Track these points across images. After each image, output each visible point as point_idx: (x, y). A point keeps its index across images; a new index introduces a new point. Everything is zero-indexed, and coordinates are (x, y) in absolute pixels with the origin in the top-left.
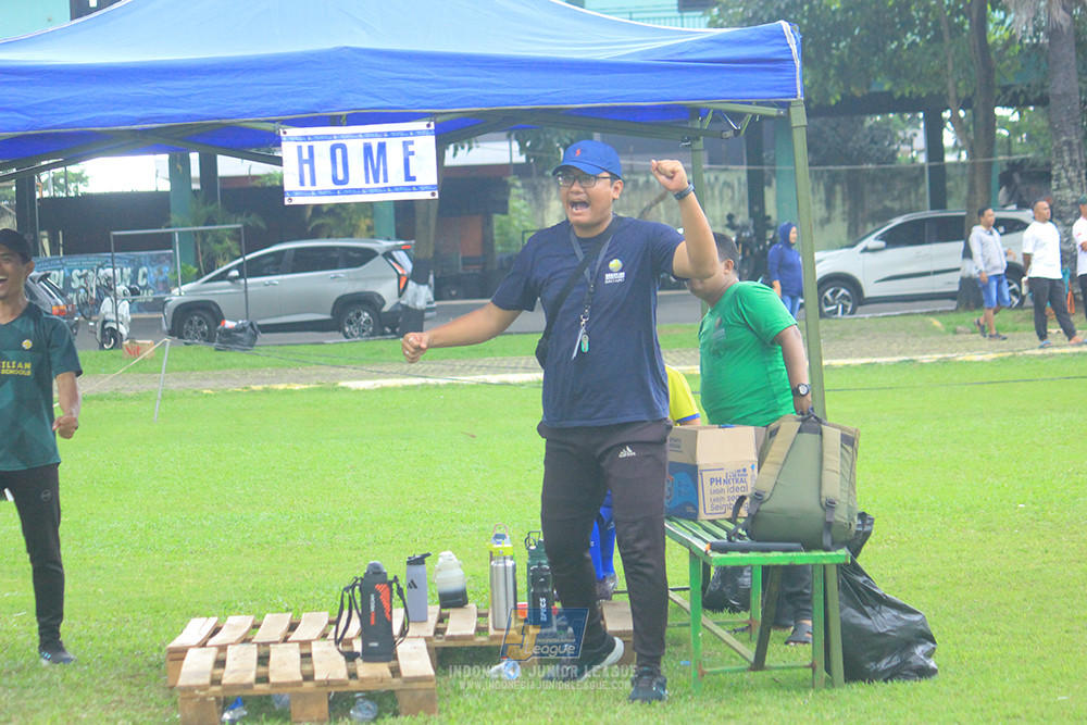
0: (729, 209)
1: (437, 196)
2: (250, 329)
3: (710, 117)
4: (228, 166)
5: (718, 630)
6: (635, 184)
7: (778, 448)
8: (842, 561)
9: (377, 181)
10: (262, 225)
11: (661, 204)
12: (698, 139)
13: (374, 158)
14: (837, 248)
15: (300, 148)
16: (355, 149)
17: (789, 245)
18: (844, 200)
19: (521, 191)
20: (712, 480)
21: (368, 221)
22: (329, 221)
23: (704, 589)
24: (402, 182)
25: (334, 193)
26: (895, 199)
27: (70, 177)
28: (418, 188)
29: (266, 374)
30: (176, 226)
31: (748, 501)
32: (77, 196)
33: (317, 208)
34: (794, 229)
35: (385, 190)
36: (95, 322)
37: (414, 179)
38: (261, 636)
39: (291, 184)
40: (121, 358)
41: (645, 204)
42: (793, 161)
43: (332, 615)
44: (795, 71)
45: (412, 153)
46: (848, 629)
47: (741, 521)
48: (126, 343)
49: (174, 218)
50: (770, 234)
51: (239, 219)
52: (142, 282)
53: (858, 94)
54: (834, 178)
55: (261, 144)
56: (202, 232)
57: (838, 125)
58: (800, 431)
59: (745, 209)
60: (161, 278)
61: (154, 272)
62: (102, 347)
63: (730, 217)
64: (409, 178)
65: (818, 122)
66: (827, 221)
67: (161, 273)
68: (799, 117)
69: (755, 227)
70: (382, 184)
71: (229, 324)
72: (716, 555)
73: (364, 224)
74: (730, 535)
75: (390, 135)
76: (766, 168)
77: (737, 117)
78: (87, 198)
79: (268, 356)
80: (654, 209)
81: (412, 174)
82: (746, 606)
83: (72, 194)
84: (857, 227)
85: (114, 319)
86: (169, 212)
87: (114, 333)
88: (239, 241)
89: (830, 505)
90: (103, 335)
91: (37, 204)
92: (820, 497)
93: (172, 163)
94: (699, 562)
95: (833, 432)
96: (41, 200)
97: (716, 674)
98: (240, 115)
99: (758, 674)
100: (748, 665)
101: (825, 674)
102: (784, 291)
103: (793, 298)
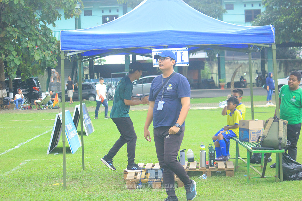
0: (256, 69)
1: (188, 65)
2: (143, 96)
3: (253, 47)
4: (139, 58)
5: (253, 168)
6: (234, 63)
7: (268, 125)
8: (283, 152)
11: (241, 68)
12: (250, 52)
14: (282, 78)
17: (271, 77)
18: (283, 67)
19: (207, 64)
20: (253, 133)
23: (250, 158)
24: (180, 61)
26: (295, 67)
27: (102, 60)
28: (184, 63)
30: (126, 72)
31: (261, 137)
32: (103, 65)
34: (272, 74)
37: (183, 61)
39: (154, 62)
41: (237, 67)
42: (272, 58)
44: (273, 36)
45: (183, 55)
46: (284, 168)
47: (259, 142)
49: (126, 70)
50: (266, 75)
53: (287, 42)
54: (281, 62)
55: (146, 52)
57: (282, 49)
58: (273, 121)
59: (260, 69)
62: (109, 100)
63: (257, 71)
66: (279, 72)
68: (274, 47)
69: (263, 74)
71: (139, 95)
72: (254, 150)
74: (257, 146)
75: (178, 51)
76: (265, 59)
77: (259, 47)
78: (105, 65)
80: (239, 69)
81: (183, 60)
82: (260, 163)
83: (102, 64)
85: (112, 93)
86: (125, 68)
87: (112, 97)
89: (280, 139)
90: (109, 97)
91: (94, 67)
92: (278, 137)
93: (126, 57)
94: (249, 152)
95: (281, 122)
96: (95, 65)
97: (253, 178)
98: (143, 46)
99: (263, 179)
100: (260, 176)
101: (279, 179)
102: (270, 88)
103: (272, 90)
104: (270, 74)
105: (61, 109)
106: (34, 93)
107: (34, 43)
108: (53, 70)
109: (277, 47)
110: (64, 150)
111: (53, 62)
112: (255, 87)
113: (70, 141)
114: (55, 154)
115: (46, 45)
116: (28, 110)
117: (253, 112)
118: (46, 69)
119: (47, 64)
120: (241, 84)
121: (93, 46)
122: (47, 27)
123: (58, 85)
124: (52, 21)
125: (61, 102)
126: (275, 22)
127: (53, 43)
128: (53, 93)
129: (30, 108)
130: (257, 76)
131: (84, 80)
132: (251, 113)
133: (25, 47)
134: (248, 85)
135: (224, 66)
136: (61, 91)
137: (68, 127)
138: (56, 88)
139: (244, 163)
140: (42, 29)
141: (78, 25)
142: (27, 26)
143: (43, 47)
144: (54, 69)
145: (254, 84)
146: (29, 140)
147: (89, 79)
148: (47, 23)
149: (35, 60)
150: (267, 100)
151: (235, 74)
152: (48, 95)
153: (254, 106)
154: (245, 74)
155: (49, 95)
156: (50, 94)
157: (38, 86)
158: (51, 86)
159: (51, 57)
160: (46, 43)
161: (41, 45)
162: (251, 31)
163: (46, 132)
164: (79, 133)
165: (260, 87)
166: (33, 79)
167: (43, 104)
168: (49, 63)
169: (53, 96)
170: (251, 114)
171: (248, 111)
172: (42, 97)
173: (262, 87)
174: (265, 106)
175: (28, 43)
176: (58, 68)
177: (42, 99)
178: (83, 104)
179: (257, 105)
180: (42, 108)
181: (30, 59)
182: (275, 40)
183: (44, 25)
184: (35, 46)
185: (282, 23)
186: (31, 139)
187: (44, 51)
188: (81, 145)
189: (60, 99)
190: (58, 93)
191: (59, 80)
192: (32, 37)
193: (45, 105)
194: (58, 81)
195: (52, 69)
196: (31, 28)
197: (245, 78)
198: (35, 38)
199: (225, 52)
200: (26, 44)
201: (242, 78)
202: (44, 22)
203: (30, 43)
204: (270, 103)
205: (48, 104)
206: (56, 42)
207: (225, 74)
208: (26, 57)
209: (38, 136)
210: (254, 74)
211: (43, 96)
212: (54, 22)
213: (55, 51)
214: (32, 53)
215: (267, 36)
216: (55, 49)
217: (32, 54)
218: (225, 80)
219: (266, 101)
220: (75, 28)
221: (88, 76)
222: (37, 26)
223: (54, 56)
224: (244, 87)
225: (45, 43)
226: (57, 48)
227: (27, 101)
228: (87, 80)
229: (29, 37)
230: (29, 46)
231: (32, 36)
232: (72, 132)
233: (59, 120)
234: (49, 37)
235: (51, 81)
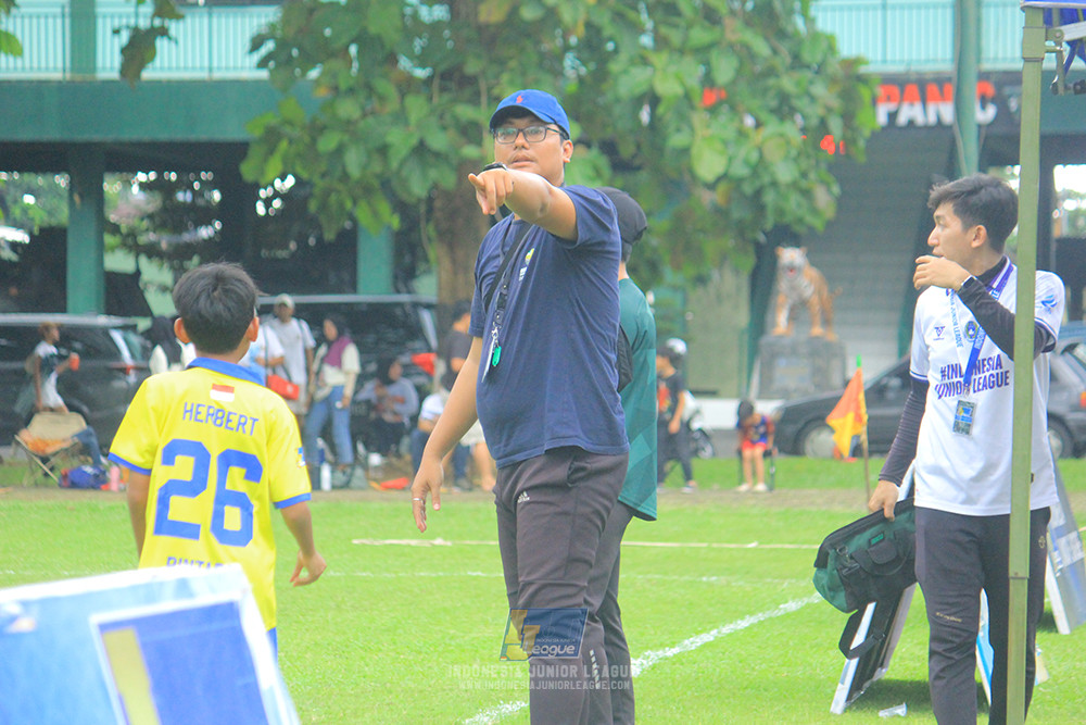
91: (1054, 248)
107: (691, 71)
108: (791, 257)
111: (807, 193)
115: (771, 82)
119: (768, 211)
123: (818, 351)
127: (818, 69)
133: (637, 90)
138: (807, 371)
143: (753, 95)
149: (692, 176)
158: (774, 357)
160: (771, 72)
161: (734, 82)
168: (785, 199)
175: (651, 67)
184: (697, 85)
187: (759, 124)
192: (677, 26)
194: (817, 330)
198: (699, 35)
200: (641, 74)
206: (833, 68)
214: (678, 130)
216: (825, 107)
217: (678, 141)
223: (817, 159)
225: (761, 67)
226: (836, 103)
229: (662, 30)
230: (662, 86)
231: (678, 21)
234: (789, 29)
235: (774, 325)
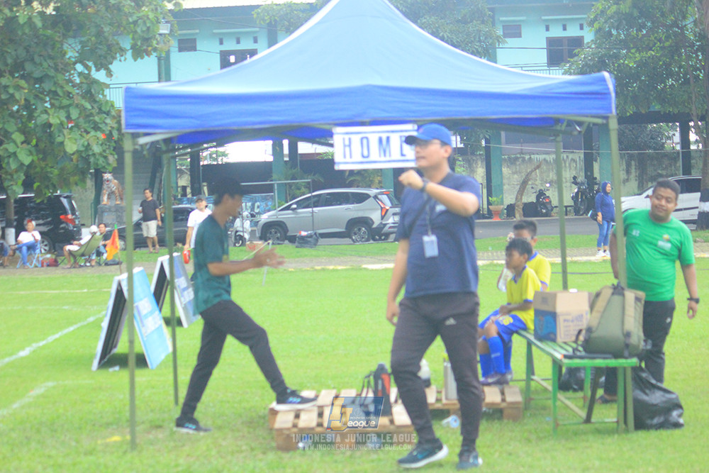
0: (574, 173)
2: (314, 236)
3: (565, 124)
4: (304, 148)
5: (567, 402)
6: (524, 158)
7: (601, 304)
8: (634, 365)
9: (385, 155)
10: (322, 180)
11: (537, 171)
12: (558, 135)
13: (384, 144)
14: (632, 196)
15: (344, 139)
16: (374, 140)
17: (606, 193)
18: (636, 169)
19: (462, 163)
20: (565, 320)
21: (379, 178)
22: (358, 178)
23: (559, 379)
24: (399, 157)
25: (362, 163)
26: (663, 169)
27: (219, 154)
28: (407, 161)
29: (323, 260)
30: (276, 180)
31: (584, 332)
32: (222, 164)
33: (352, 172)
34: (609, 185)
35: (389, 161)
36: (232, 231)
37: (405, 155)
38: (320, 402)
39: (338, 158)
40: (245, 251)
41: (529, 170)
42: (610, 147)
43: (358, 391)
44: (610, 99)
46: (637, 402)
47: (580, 343)
48: (248, 243)
49: (275, 176)
50: (596, 187)
51: (309, 177)
52: (257, 210)
53: (643, 112)
54: (631, 157)
55: (322, 136)
56: (288, 183)
57: (633, 129)
58: (613, 294)
59: (583, 174)
60: (267, 208)
61: (263, 204)
62: (235, 245)
63: (575, 178)
64: (402, 155)
65: (623, 127)
66: (627, 180)
67: (267, 206)
68: (613, 124)
69: (588, 185)
70: (388, 158)
71: (304, 233)
72: (566, 361)
73: (377, 179)
74: (575, 350)
75: (393, 132)
76: (594, 152)
77: (580, 124)
78: (227, 164)
79: (325, 251)
80: (533, 173)
82: (581, 388)
83: (220, 163)
84: (643, 184)
85: (241, 230)
86: (271, 173)
87: (242, 238)
88: (309, 188)
89: (628, 335)
90: (236, 239)
91: (201, 168)
92: (623, 329)
93: (274, 146)
94: (557, 365)
95: (630, 295)
96: (203, 166)
97: (565, 425)
98: (313, 121)
99: (588, 426)
100: (582, 420)
101: (624, 426)
102: (603, 218)
103: (608, 222)
104: (605, 185)
105: (124, 266)
106: (63, 228)
107: (62, 115)
108: (107, 176)
109: (619, 123)
110: (132, 361)
111: (105, 157)
112: (572, 216)
113: (145, 339)
114: (111, 370)
115: (91, 118)
116: (49, 268)
117: (564, 272)
118: (91, 173)
119: (92, 163)
120: (539, 209)
121: (199, 122)
122: (93, 76)
123: (118, 209)
124: (103, 64)
125: (125, 249)
126: (616, 65)
127: (108, 113)
128: (107, 229)
129: (54, 264)
130: (576, 190)
131: (180, 200)
132: (561, 275)
133: (43, 123)
134: (555, 210)
135: (501, 166)
136: (124, 223)
137: (141, 308)
138: (115, 217)
139: (546, 390)
140: (81, 83)
141: (164, 73)
142: (47, 76)
143: (85, 123)
144: (109, 175)
145: (568, 209)
146: (51, 338)
147: (190, 196)
148: (93, 69)
149: (65, 152)
150: (599, 245)
151: (524, 184)
152: (95, 233)
153: (568, 259)
154: (548, 185)
155: (98, 234)
156: (100, 230)
157: (73, 213)
158: (103, 212)
159: (102, 145)
160: (91, 115)
161: (78, 118)
162: (560, 88)
163: (91, 319)
164: (168, 322)
165: (582, 215)
166: (60, 196)
167: (83, 255)
168: (98, 160)
169: (106, 237)
170: (560, 277)
171: (555, 270)
172: (81, 239)
173: (587, 215)
174: (592, 258)
175: (49, 114)
176: (118, 171)
177: (83, 242)
178: (175, 254)
179: (576, 256)
180: (82, 264)
181: (53, 150)
182: (617, 108)
183: (86, 72)
184: (65, 120)
185: (630, 68)
186: (57, 336)
187: (88, 133)
188: (170, 349)
189: (123, 243)
190: (119, 230)
191: (121, 199)
192: (57, 99)
193: (90, 256)
194: (118, 202)
195: (106, 173)
196: (55, 79)
197: (547, 194)
198: (65, 102)
199: (503, 134)
200: (45, 116)
201: (541, 194)
202: (86, 67)
203: (56, 114)
204: (605, 251)
205: (95, 255)
206: (113, 113)
207: (502, 185)
208: (45, 146)
209: (72, 329)
210: (568, 184)
211: (82, 236)
212: (110, 66)
213: (111, 132)
214: (59, 136)
215: (599, 98)
216: (111, 127)
217: (59, 139)
218: (502, 199)
219: (596, 248)
220: (157, 80)
221: (189, 190)
222: (70, 75)
223: (109, 145)
224: (547, 215)
225: (88, 113)
226: (116, 126)
227: (47, 248)
228: (185, 199)
229: (53, 101)
230: (52, 121)
231: (57, 97)
232: (150, 319)
233: (119, 292)
234: (97, 99)
235: (103, 201)
